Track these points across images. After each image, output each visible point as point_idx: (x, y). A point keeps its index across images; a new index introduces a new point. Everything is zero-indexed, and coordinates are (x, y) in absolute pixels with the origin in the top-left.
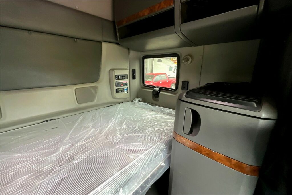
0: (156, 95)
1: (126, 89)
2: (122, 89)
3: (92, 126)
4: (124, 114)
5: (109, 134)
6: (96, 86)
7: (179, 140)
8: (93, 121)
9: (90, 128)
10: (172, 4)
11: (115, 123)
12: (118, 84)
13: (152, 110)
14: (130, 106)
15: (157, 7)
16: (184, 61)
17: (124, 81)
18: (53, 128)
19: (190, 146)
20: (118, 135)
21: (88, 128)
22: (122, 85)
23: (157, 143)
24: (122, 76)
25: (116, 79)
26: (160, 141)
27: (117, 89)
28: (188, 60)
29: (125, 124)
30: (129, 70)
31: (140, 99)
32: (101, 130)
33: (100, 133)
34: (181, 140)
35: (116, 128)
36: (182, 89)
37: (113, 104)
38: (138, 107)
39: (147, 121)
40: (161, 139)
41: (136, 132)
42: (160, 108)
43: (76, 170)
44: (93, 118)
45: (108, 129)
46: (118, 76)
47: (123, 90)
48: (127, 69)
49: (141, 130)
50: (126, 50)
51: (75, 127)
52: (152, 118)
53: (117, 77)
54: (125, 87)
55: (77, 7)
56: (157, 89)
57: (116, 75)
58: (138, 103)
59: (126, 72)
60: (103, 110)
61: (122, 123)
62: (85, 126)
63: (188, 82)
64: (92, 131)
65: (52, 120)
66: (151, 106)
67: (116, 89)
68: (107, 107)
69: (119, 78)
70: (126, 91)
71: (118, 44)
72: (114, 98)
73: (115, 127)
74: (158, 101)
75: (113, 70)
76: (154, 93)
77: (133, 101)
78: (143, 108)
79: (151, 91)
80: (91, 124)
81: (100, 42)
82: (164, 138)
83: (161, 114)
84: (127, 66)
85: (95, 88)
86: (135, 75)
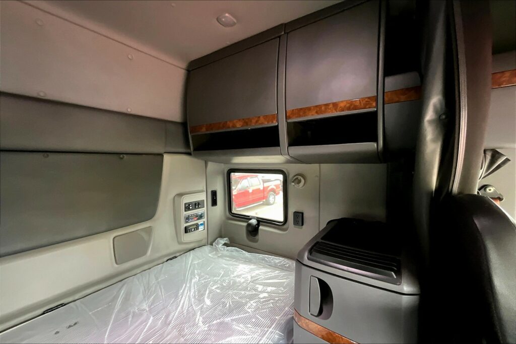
0: (253, 231)
1: (201, 224)
2: (195, 226)
3: (148, 309)
4: (202, 274)
5: (183, 323)
6: (150, 227)
7: (304, 325)
8: (149, 298)
9: (145, 315)
10: (275, 122)
11: (189, 296)
12: (188, 219)
13: (248, 261)
14: (210, 255)
15: (254, 121)
16: (293, 184)
17: (199, 211)
18: (70, 326)
19: (322, 336)
20: (201, 324)
21: (141, 315)
22: (196, 219)
23: (267, 331)
24: (195, 204)
25: (185, 211)
26: (272, 324)
27: (186, 228)
28: (299, 182)
29: (208, 297)
30: (205, 193)
31: (225, 240)
32: (167, 317)
33: (166, 323)
34: (308, 327)
35: (194, 307)
36: (294, 224)
37: (178, 254)
38: (222, 257)
39: (245, 285)
40: (273, 321)
41: (231, 311)
42: (261, 256)
44: (145, 291)
45: (179, 313)
46: (189, 205)
47: (197, 227)
48: (202, 191)
49: (238, 307)
50: (202, 163)
51: (113, 317)
52: (252, 277)
53: (187, 208)
54: (200, 222)
55: (129, 110)
56: (254, 222)
57: (185, 204)
58: (224, 248)
59: (202, 197)
60: (162, 267)
61: (203, 295)
62: (134, 312)
63: (302, 214)
64: (150, 321)
65: (62, 305)
66: (247, 254)
67: (184, 227)
68: (167, 260)
69: (191, 208)
70: (201, 228)
71: (189, 154)
72: (180, 243)
73: (192, 305)
74: (256, 241)
75: (181, 195)
76: (250, 229)
77: (214, 244)
78: (232, 257)
79: (244, 226)
80: (145, 306)
81: (161, 155)
82: (276, 317)
83: (264, 267)
84: (202, 186)
85: (149, 231)
86: (216, 200)
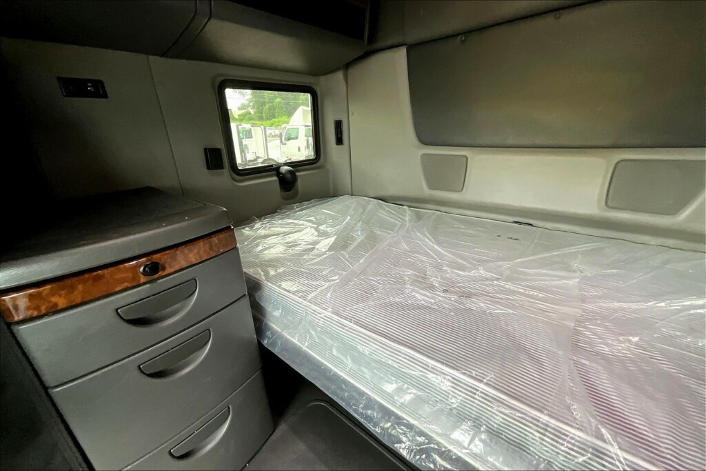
18: (510, 238)
43: (452, 314)
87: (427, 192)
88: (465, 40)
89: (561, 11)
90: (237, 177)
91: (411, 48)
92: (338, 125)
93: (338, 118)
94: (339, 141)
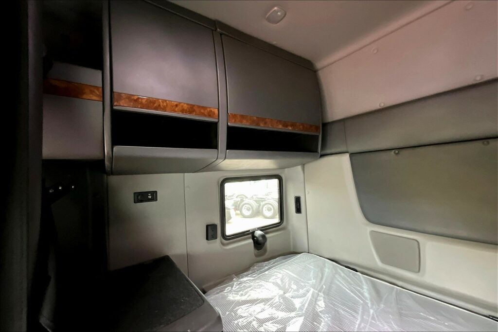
87: (379, 264)
88: (398, 153)
89: (489, 140)
90: (225, 242)
91: (352, 155)
92: (298, 200)
93: (297, 195)
94: (298, 210)
